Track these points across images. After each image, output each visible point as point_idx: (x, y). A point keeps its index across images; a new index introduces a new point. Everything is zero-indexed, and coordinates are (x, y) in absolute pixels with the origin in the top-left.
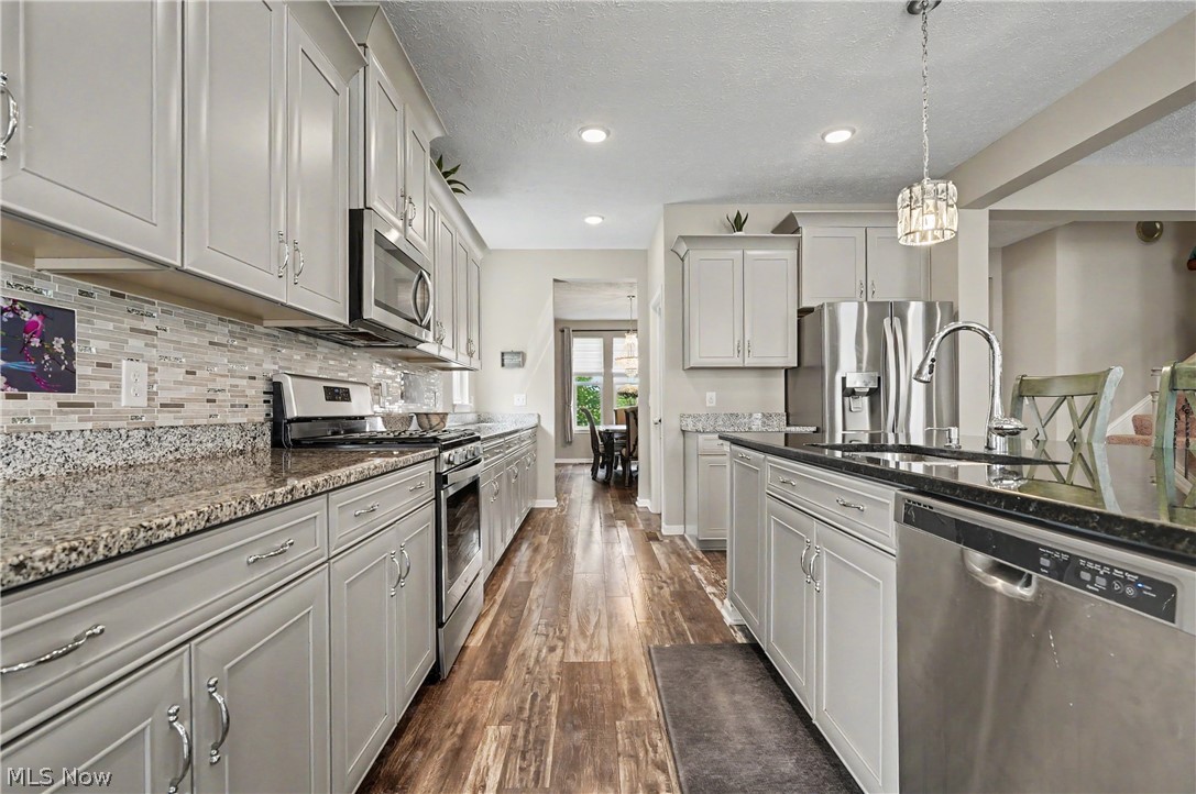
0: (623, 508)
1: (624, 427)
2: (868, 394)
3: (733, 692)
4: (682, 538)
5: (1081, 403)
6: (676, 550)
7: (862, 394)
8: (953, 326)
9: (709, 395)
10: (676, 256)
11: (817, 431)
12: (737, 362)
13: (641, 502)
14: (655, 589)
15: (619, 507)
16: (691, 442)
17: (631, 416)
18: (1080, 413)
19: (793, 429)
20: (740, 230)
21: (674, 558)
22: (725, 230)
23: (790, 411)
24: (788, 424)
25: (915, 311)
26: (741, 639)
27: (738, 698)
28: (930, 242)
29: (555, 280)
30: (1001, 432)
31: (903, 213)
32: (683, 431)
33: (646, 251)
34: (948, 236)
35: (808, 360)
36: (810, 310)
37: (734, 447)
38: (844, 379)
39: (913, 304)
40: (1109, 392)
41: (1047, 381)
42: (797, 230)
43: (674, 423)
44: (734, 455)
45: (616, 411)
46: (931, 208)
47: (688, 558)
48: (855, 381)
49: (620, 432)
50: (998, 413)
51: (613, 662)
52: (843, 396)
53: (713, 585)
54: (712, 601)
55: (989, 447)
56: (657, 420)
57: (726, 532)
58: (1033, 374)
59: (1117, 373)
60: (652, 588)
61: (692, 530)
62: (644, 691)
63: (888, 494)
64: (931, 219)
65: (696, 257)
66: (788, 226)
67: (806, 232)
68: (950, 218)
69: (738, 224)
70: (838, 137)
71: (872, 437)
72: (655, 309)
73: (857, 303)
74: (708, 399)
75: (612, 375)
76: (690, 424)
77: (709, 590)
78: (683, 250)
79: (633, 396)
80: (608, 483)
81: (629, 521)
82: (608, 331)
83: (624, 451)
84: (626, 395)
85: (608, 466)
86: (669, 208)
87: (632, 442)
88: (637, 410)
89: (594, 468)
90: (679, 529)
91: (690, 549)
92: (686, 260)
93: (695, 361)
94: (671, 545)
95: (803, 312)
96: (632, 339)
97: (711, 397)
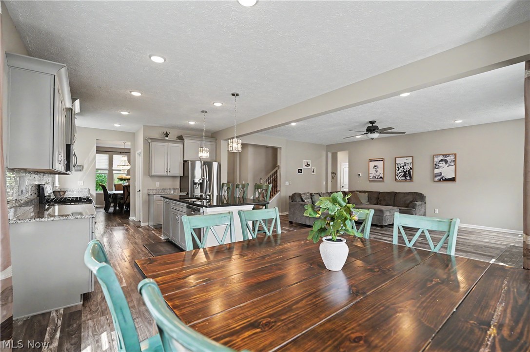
0: (125, 221)
1: (122, 192)
2: (200, 184)
4: (148, 226)
6: (147, 229)
10: (148, 141)
11: (187, 194)
12: (166, 174)
13: (132, 218)
15: (123, 220)
16: (151, 197)
17: (127, 189)
20: (167, 137)
21: (146, 230)
22: (162, 136)
23: (181, 188)
24: (181, 192)
26: (165, 241)
29: (97, 139)
32: (149, 194)
33: (135, 133)
35: (185, 175)
36: (186, 161)
38: (194, 180)
39: (214, 163)
42: (183, 139)
43: (146, 192)
44: (164, 200)
45: (115, 185)
47: (151, 230)
48: (196, 181)
49: (120, 194)
52: (194, 184)
54: (158, 237)
56: (138, 190)
57: (162, 222)
61: (152, 223)
63: (185, 204)
65: (154, 144)
66: (181, 138)
67: (186, 141)
69: (167, 135)
70: (192, 123)
72: (138, 154)
74: (156, 184)
75: (113, 170)
76: (151, 193)
77: (157, 235)
78: (150, 141)
79: (125, 180)
80: (115, 213)
81: (129, 224)
82: (111, 152)
83: (122, 201)
84: (121, 179)
85: (115, 207)
86: (145, 127)
87: (126, 198)
88: (129, 186)
89: (106, 209)
90: (147, 224)
91: (151, 228)
92: (151, 144)
93: (153, 174)
94: (145, 228)
95: (185, 162)
96: (125, 158)
97: (158, 184)
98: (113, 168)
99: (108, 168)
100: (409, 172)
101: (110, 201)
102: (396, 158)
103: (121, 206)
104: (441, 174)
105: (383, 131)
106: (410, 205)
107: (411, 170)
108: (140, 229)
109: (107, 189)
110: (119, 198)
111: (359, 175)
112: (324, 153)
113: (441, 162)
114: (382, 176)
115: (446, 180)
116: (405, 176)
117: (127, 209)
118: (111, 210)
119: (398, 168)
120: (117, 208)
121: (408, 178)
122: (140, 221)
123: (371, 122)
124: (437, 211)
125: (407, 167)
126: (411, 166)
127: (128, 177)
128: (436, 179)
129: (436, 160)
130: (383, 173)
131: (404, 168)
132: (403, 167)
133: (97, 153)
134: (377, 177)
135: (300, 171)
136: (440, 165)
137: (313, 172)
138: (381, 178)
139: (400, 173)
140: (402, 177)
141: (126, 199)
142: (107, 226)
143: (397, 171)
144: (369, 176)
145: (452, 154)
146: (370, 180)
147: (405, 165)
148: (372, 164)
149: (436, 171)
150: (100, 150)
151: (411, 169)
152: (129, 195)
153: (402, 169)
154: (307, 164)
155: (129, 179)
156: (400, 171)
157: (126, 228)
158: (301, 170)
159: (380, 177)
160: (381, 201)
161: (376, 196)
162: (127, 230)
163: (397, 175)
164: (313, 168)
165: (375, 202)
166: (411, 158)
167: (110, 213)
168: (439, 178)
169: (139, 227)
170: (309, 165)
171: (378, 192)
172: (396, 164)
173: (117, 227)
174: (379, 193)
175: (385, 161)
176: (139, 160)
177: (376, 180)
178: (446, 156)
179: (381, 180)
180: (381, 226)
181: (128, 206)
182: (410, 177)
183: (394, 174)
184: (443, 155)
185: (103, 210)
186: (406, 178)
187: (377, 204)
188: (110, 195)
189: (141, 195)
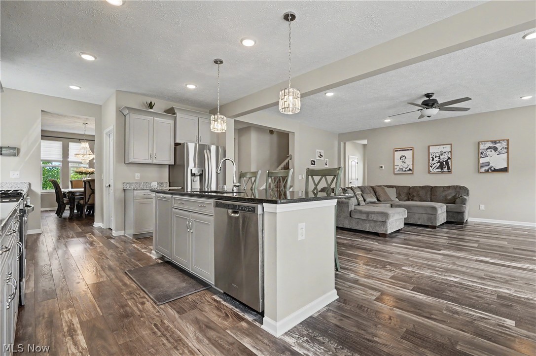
0: (88, 229)
1: (83, 190)
2: (199, 175)
3: (163, 274)
4: (125, 236)
5: (253, 179)
6: (123, 240)
7: (198, 176)
8: (225, 159)
9: (137, 174)
10: (122, 114)
11: (182, 188)
12: (150, 161)
13: (97, 224)
14: (119, 255)
15: (84, 228)
16: (129, 194)
17: (90, 184)
18: (253, 181)
19: (171, 188)
20: (152, 108)
21: (123, 243)
22: (144, 107)
23: (171, 181)
25: (213, 148)
26: (160, 261)
27: (164, 275)
28: (219, 131)
29: (42, 111)
30: (236, 186)
31: (213, 122)
32: (124, 190)
33: (101, 106)
34: (224, 131)
35: (177, 163)
36: (179, 144)
37: (157, 194)
38: (191, 170)
39: (213, 146)
40: (258, 176)
41: (246, 173)
42: (175, 113)
43: (120, 187)
45: (71, 182)
46: (220, 123)
47: (130, 242)
48: (195, 171)
49: (80, 192)
50: (235, 182)
51: (111, 280)
52: (191, 176)
53: (144, 249)
54: (146, 254)
55: (233, 190)
56: (108, 185)
57: (150, 227)
58: (244, 171)
59: (260, 172)
60: (118, 255)
61: (130, 232)
62: (128, 283)
63: (212, 202)
64: (220, 126)
65: (133, 118)
66: (171, 111)
67: (179, 115)
68: (224, 127)
69: (151, 106)
70: (191, 87)
71: (200, 189)
72: (106, 134)
73: (194, 144)
74: (136, 176)
75: (68, 162)
76: (127, 187)
77: (143, 251)
78: (126, 112)
79: (86, 173)
80: (71, 218)
81: (93, 233)
82: (66, 138)
83: (82, 202)
84: (81, 173)
85: (72, 209)
86: (118, 92)
87: (87, 197)
88: (93, 181)
89: (59, 212)
90: (122, 233)
91: (128, 239)
92: (127, 117)
93: (132, 160)
94: (120, 239)
95: (176, 144)
96: (86, 145)
97: (138, 176)
98: (69, 160)
99: (62, 159)
100: (447, 162)
101: (65, 202)
102: (429, 147)
103: (80, 208)
104: (488, 164)
105: (442, 107)
106: (458, 200)
107: (449, 160)
108: (112, 241)
109: (61, 186)
110: (78, 199)
111: (382, 167)
112: (336, 143)
113: (488, 150)
114: (411, 168)
115: (495, 170)
116: (441, 166)
117: (90, 212)
118: (67, 214)
119: (433, 158)
120: (76, 211)
121: (446, 170)
122: (111, 229)
123: (428, 95)
124: (483, 207)
125: (444, 157)
126: (450, 156)
127: (90, 170)
128: (483, 170)
129: (482, 147)
130: (413, 165)
131: (439, 158)
132: (439, 156)
133: (42, 139)
134: (404, 169)
135: (313, 163)
136: (487, 153)
137: (326, 164)
138: (410, 170)
139: (434, 163)
140: (437, 168)
141: (89, 199)
142: (60, 238)
143: (431, 161)
144: (394, 169)
145: (504, 140)
146: (396, 172)
147: (442, 155)
148: (398, 155)
149: (482, 161)
150: (46, 135)
151: (449, 158)
152: (93, 192)
153: (437, 159)
154: (320, 155)
155: (92, 173)
156: (434, 162)
157: (91, 239)
158: (314, 161)
159: (408, 169)
160: (413, 196)
161: (406, 191)
162: (91, 244)
163: (431, 167)
164: (326, 159)
165: (406, 198)
166: (450, 145)
167: (65, 219)
168: (487, 168)
169: (110, 237)
170: (322, 156)
171: (408, 187)
172: (429, 153)
173: (76, 239)
174: (410, 188)
175: (415, 150)
176: (109, 145)
177: (403, 172)
178: (495, 142)
179: (410, 172)
180: (434, 227)
181: (92, 207)
182: (449, 168)
183: (427, 166)
184: (492, 142)
185: (54, 215)
186: (442, 169)
187: (408, 200)
188: (65, 194)
189: (112, 191)
